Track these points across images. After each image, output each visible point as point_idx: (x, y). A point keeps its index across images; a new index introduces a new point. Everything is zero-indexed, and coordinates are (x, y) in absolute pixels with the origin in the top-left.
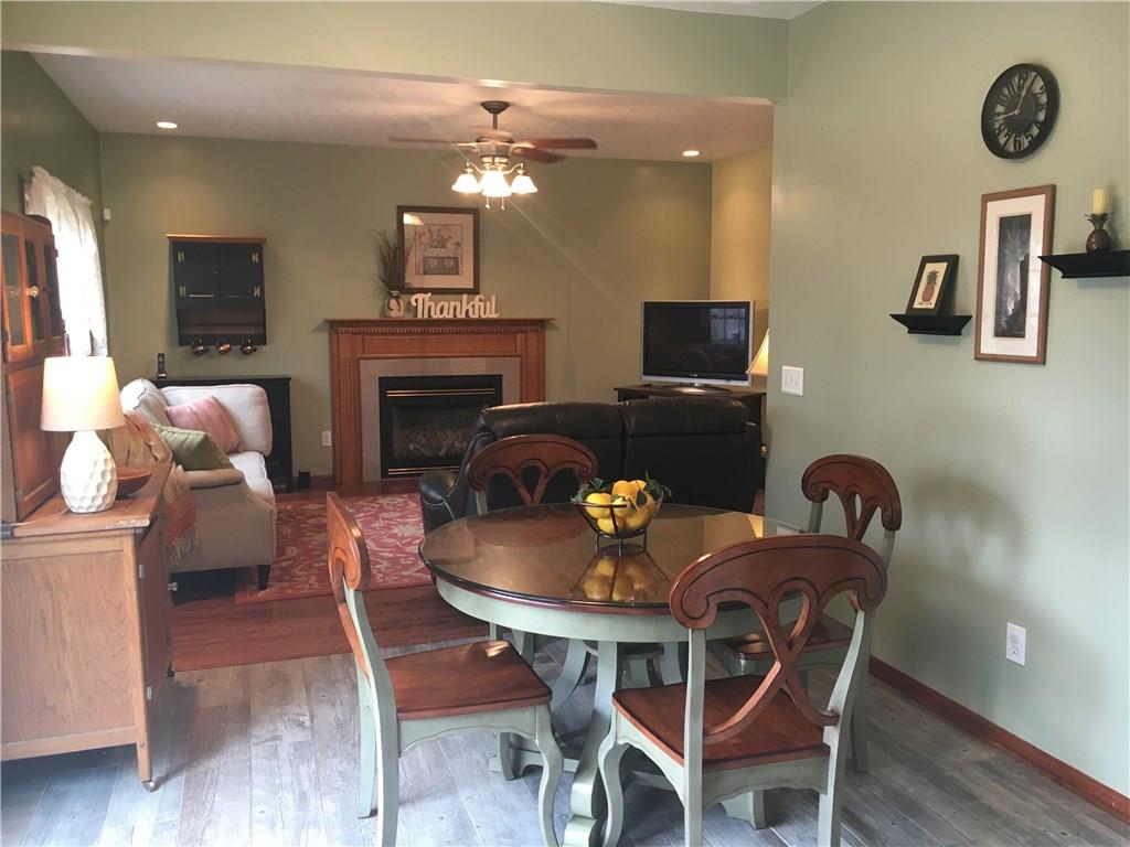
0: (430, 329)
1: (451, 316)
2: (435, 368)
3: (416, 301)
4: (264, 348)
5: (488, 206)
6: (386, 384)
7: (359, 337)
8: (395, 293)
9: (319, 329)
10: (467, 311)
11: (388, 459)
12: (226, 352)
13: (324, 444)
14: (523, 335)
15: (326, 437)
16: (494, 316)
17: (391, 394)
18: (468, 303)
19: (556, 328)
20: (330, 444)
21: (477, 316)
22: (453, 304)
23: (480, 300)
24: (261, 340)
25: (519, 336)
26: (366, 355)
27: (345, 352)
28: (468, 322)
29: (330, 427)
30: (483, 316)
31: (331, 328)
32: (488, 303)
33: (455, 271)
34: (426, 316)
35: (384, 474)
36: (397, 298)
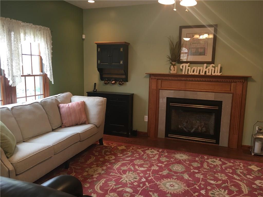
0: (189, 79)
1: (198, 74)
2: (190, 95)
3: (183, 67)
4: (127, 83)
5: (175, 10)
6: (169, 100)
7: (160, 81)
8: (173, 63)
9: (145, 77)
10: (206, 72)
11: (168, 130)
12: (114, 83)
13: (145, 121)
14: (235, 84)
15: (146, 117)
16: (219, 74)
17: (171, 104)
18: (206, 68)
19: (253, 81)
20: (147, 121)
21: (210, 74)
22: (199, 68)
23: (213, 67)
24: (126, 80)
25: (233, 84)
26: (162, 88)
27: (154, 87)
28: (205, 76)
29: (147, 114)
30: (213, 74)
31: (150, 77)
32: (216, 68)
33: (203, 54)
34: (186, 73)
35: (166, 135)
36: (174, 65)
